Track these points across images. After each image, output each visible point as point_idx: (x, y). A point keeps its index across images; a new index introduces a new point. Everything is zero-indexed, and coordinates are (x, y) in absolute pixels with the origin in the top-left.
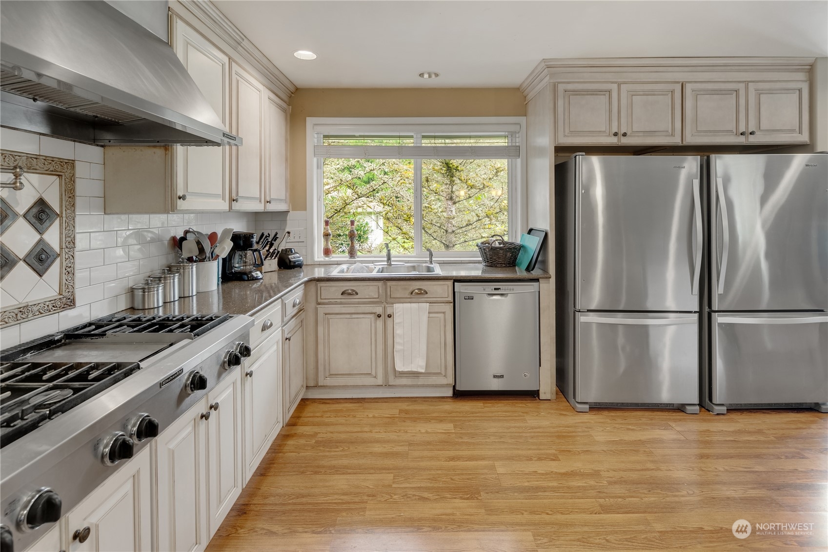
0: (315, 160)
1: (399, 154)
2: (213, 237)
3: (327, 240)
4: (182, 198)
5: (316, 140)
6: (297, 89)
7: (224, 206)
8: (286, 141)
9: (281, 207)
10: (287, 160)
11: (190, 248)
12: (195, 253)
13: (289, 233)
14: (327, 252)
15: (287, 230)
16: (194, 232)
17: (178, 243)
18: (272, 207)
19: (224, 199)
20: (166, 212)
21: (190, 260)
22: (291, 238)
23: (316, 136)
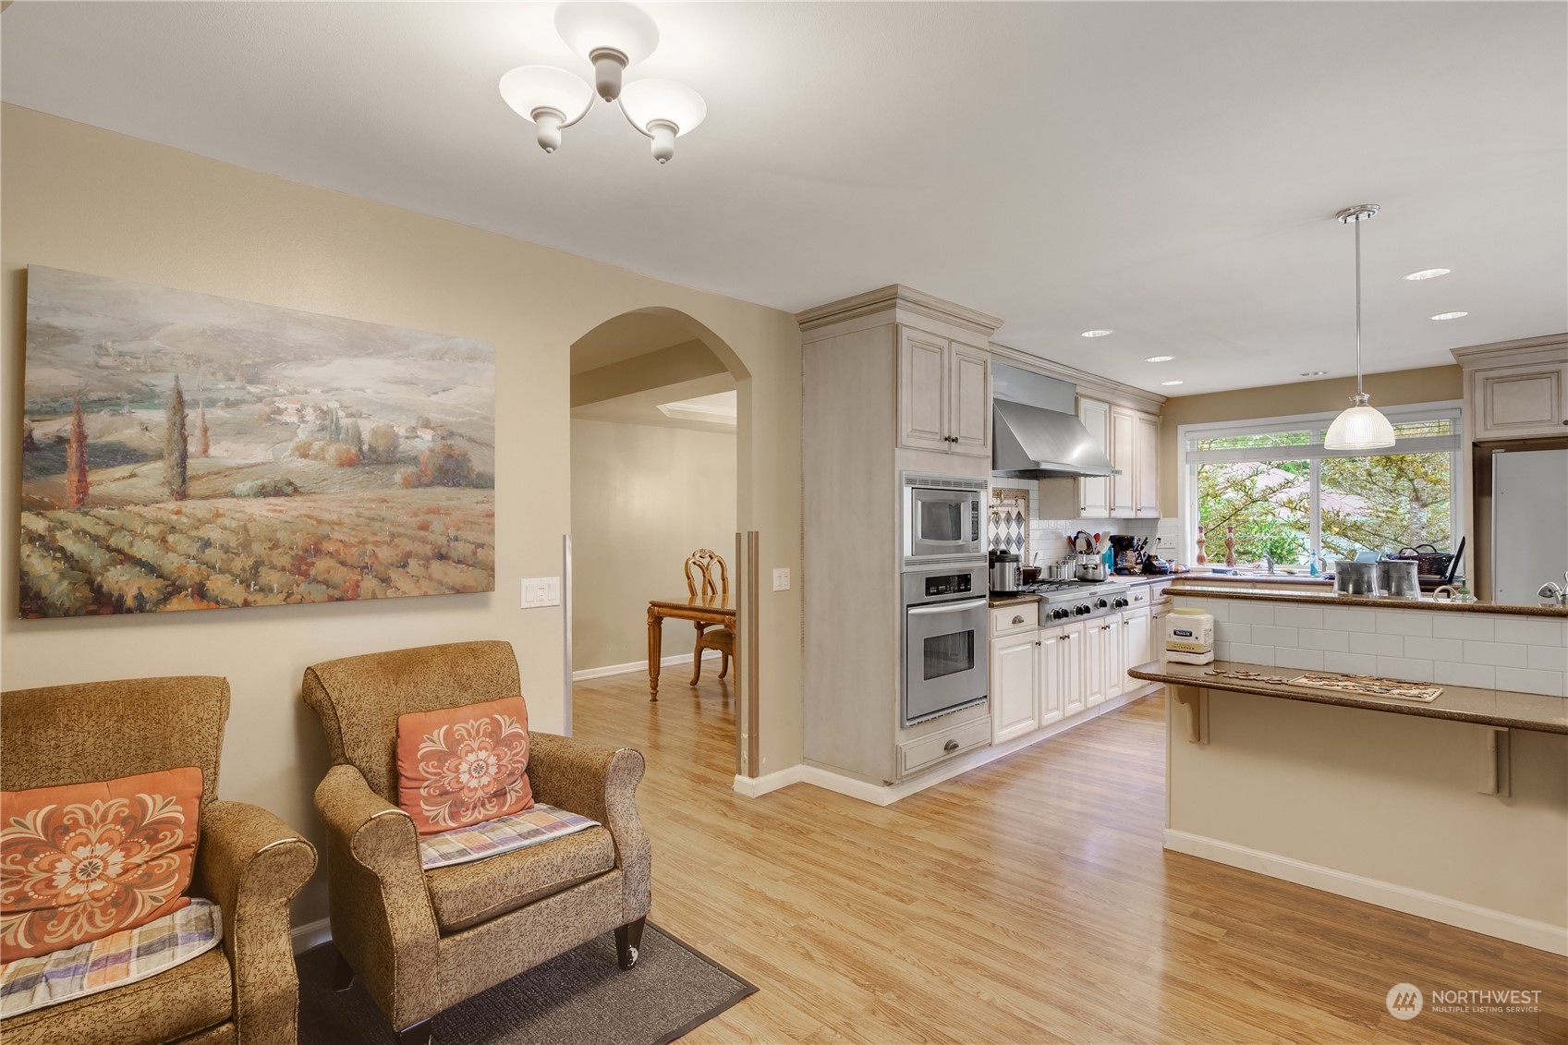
0: (1188, 466)
1: (1286, 455)
2: (1097, 537)
3: (1201, 548)
4: (1084, 509)
5: (1188, 447)
6: (1168, 399)
7: (1105, 514)
8: (1157, 451)
9: (1152, 514)
10: (1157, 469)
11: (1081, 544)
12: (1084, 547)
13: (1159, 539)
14: (1201, 559)
15: (1157, 536)
16: (1085, 533)
17: (1072, 542)
18: (1141, 515)
19: (1105, 509)
20: (1075, 518)
21: (1081, 552)
22: (1162, 544)
23: (1189, 442)
